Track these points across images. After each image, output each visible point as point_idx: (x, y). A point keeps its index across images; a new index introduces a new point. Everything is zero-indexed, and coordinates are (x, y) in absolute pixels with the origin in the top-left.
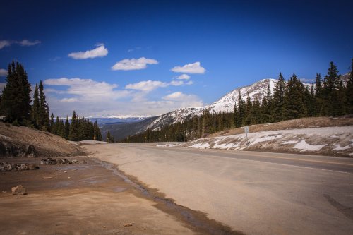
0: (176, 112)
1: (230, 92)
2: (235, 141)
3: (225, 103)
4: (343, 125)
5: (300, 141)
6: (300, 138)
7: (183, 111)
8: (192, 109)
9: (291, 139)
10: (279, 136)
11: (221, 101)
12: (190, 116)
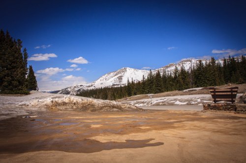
0: (71, 88)
1: (104, 75)
2: (143, 103)
3: (102, 82)
4: (189, 95)
5: (176, 101)
6: (176, 100)
7: (75, 87)
8: (81, 86)
9: (172, 100)
10: (165, 100)
11: (99, 80)
12: (80, 90)
